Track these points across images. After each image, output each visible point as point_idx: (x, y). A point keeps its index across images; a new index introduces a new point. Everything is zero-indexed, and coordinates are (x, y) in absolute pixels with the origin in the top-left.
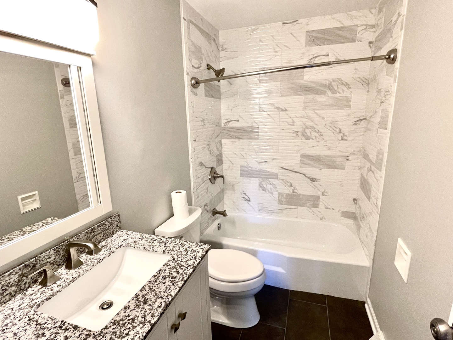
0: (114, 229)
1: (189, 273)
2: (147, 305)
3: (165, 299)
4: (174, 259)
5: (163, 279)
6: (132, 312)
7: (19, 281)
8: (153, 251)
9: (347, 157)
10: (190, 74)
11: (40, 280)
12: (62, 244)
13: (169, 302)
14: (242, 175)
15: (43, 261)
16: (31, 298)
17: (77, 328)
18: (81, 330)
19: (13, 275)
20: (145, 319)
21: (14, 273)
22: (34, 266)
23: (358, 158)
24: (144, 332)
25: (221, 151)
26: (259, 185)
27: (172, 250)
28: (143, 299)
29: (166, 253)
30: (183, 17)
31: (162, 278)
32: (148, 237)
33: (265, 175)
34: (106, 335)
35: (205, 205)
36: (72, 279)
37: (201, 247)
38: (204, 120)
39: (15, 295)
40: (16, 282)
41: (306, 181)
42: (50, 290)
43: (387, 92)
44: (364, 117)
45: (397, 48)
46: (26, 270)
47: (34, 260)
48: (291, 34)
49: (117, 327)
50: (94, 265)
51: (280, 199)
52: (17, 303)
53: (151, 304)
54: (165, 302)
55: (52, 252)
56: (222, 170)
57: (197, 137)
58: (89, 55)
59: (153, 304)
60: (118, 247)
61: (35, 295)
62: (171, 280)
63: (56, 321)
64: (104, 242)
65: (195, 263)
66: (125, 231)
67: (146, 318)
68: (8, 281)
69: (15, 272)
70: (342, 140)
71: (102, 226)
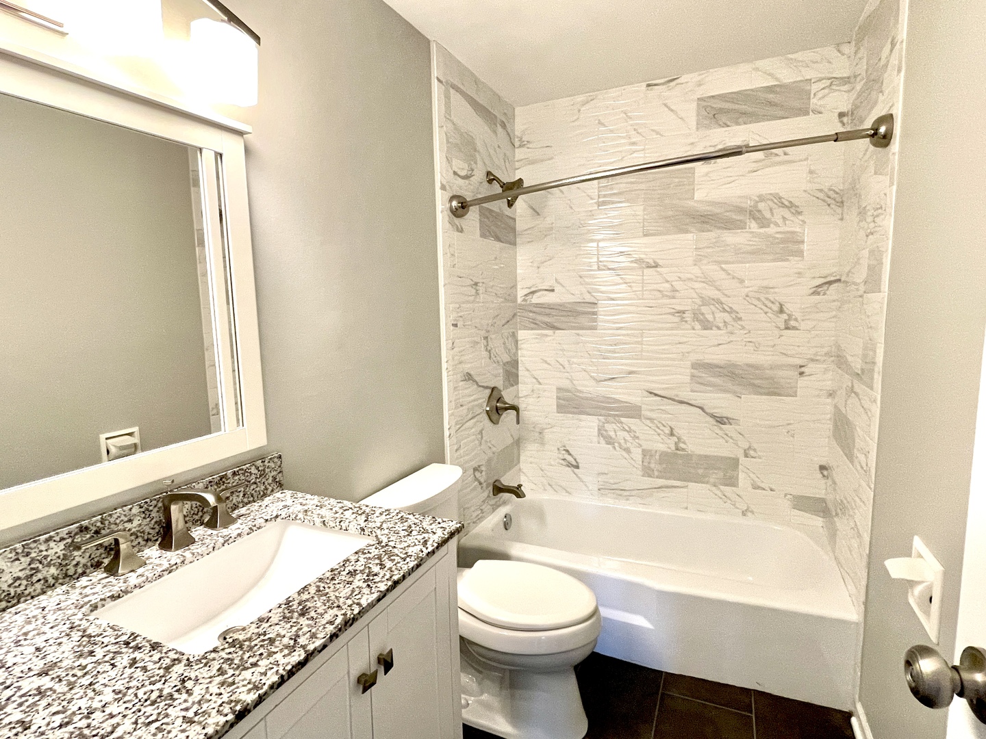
0: (268, 486)
1: (405, 568)
2: (306, 617)
3: (345, 610)
4: (380, 543)
5: (349, 575)
6: (272, 627)
7: (65, 557)
8: (341, 529)
9: (801, 367)
10: (447, 187)
11: (106, 561)
12: (158, 496)
13: (352, 616)
14: (561, 409)
15: (116, 524)
16: (83, 592)
17: (158, 647)
18: (165, 651)
19: (55, 541)
20: (295, 641)
21: (57, 538)
22: (97, 532)
23: (826, 370)
24: (289, 663)
25: (516, 354)
26: (599, 430)
27: (379, 528)
28: (301, 607)
29: (366, 532)
30: (436, 76)
31: (347, 574)
32: (335, 503)
33: (613, 409)
34: (212, 662)
35: (475, 470)
36: (168, 566)
37: (442, 525)
38: (476, 284)
39: (54, 585)
40: (59, 557)
41: (706, 422)
42: (122, 581)
43: (877, 209)
44: (836, 276)
45: (893, 112)
46: (81, 537)
47: (100, 520)
48: (666, 105)
49: (237, 650)
50: (217, 547)
51: (646, 464)
52: (55, 600)
53: (315, 616)
54: (345, 614)
55: (136, 510)
56: (517, 397)
57: (461, 319)
58: (240, 133)
59: (319, 617)
60: (271, 519)
61: (91, 589)
62: (367, 578)
63: (120, 633)
64: (245, 508)
65: (422, 552)
66: (291, 492)
67: (299, 640)
68: (44, 553)
69: (59, 536)
70: (787, 328)
71: (243, 474)
